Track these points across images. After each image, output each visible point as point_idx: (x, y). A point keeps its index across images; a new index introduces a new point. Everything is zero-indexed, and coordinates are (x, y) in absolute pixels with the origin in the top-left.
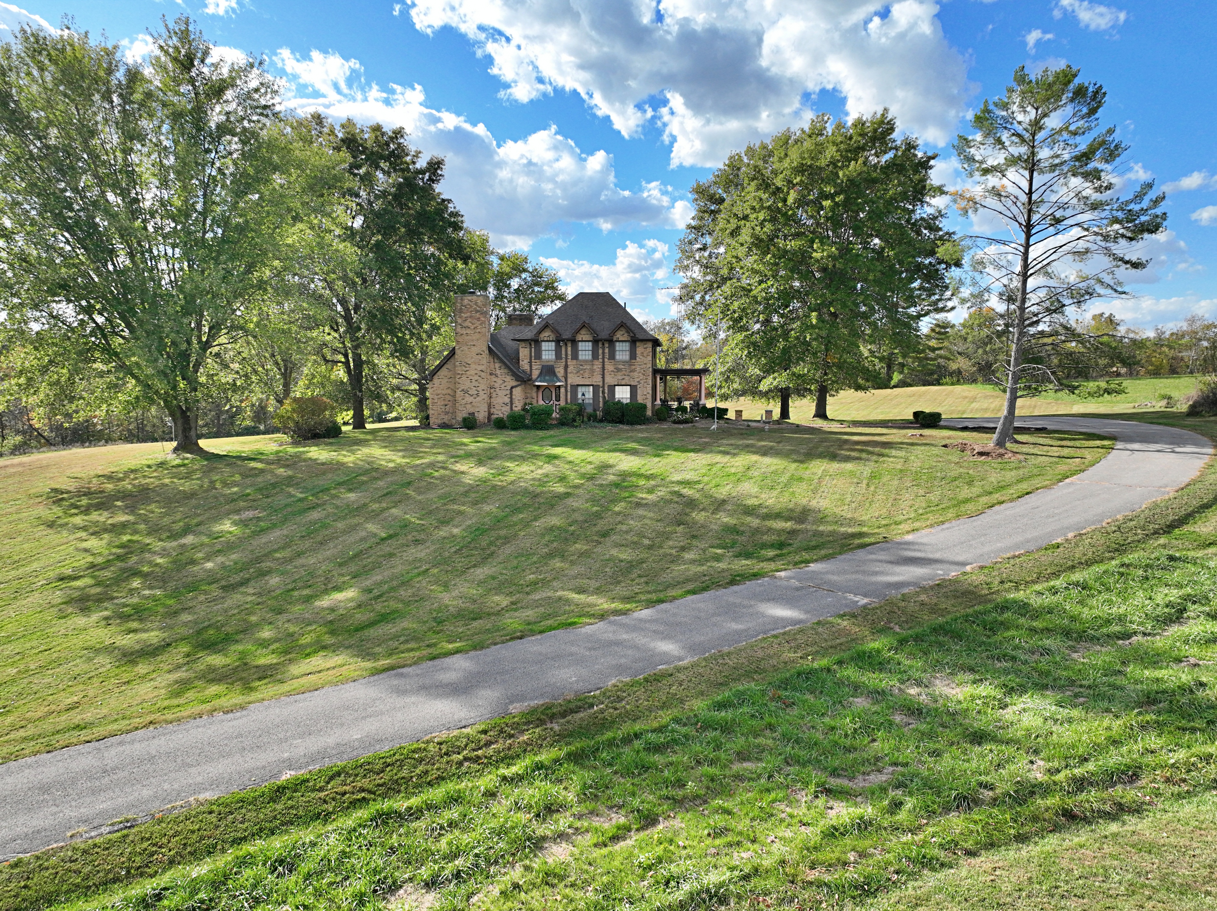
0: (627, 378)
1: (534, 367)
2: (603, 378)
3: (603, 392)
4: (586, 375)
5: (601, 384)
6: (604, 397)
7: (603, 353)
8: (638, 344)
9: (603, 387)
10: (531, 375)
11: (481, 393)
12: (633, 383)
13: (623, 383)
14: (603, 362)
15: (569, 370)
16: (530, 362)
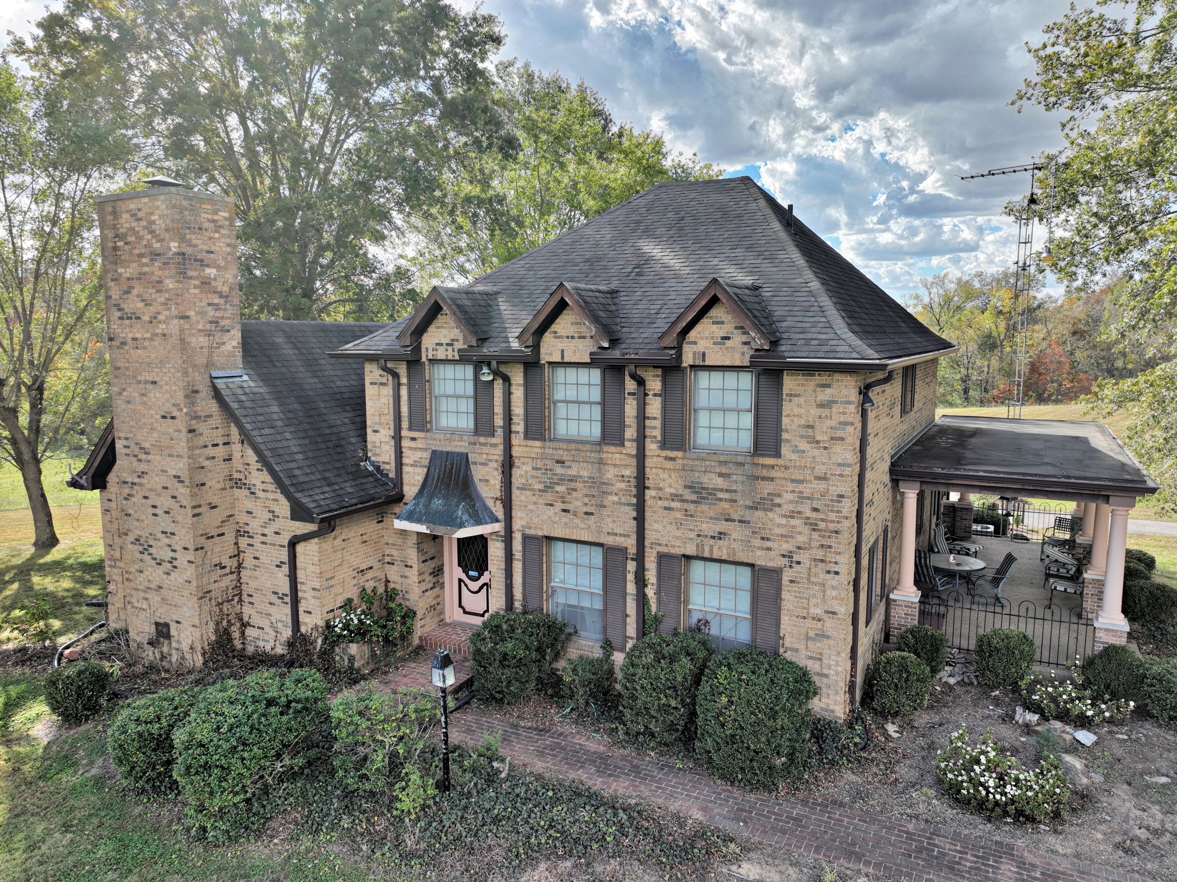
0: (736, 532)
1: (409, 458)
2: (640, 520)
3: (641, 581)
4: (577, 503)
5: (630, 543)
6: (642, 600)
7: (642, 417)
8: (789, 383)
9: (640, 558)
10: (399, 481)
11: (183, 558)
12: (762, 559)
13: (721, 550)
14: (641, 456)
15: (517, 479)
16: (397, 438)
